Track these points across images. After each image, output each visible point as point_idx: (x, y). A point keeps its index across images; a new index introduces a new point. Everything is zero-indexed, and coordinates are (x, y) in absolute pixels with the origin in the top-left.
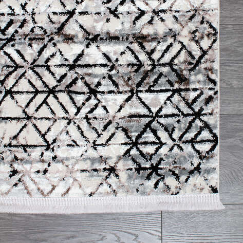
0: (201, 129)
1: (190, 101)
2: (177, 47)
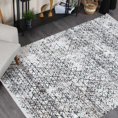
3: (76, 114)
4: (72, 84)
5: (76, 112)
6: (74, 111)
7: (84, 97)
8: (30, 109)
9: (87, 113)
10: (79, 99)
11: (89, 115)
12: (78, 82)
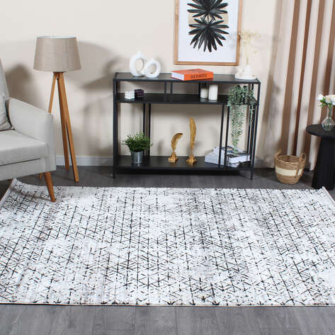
2: (12, 292)
3: (51, 282)
4: (105, 248)
5: (57, 280)
6: (53, 278)
7: (100, 270)
9: (71, 289)
11: (71, 293)
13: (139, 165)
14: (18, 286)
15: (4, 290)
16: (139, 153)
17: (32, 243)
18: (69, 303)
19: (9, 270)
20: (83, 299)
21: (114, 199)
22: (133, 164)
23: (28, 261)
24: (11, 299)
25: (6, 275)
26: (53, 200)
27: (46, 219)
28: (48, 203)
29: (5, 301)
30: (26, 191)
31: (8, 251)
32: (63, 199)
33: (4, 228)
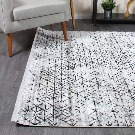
0: (40, 121)
1: (49, 119)
2: (68, 116)
3: (95, 104)
4: (118, 73)
5: (98, 102)
6: (94, 100)
7: (125, 92)
8: (37, 76)
9: (113, 111)
10: (115, 91)
11: (115, 115)
12: (130, 75)
13: (108, 18)
14: (70, 108)
15: (60, 113)
16: (109, 11)
17: (65, 70)
18: (118, 125)
19: (57, 93)
20: (128, 121)
21: (103, 38)
22: (105, 18)
23: (69, 86)
24: (70, 122)
25: (57, 98)
26: (66, 40)
27: (67, 52)
28: (63, 41)
29: (66, 125)
30: (47, 34)
31: (51, 77)
32: (72, 39)
33: (42, 59)
